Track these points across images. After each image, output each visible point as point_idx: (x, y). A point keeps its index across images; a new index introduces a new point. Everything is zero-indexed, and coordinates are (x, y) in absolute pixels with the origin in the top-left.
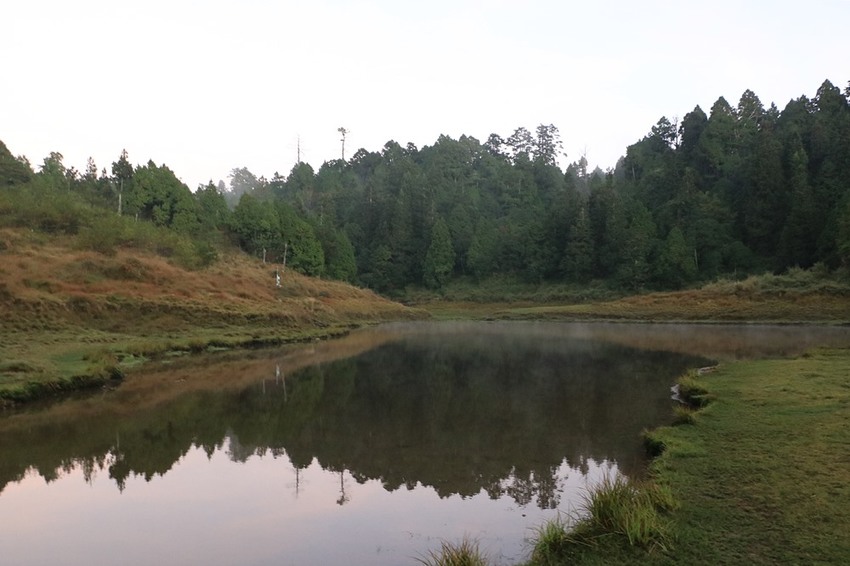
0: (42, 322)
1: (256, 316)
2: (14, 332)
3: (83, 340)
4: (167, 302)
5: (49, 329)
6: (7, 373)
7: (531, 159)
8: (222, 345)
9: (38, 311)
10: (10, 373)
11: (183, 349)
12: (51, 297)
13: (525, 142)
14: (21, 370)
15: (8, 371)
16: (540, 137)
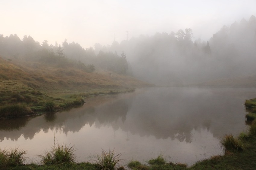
0: (52, 87)
1: (109, 86)
2: (46, 90)
3: (65, 93)
4: (84, 82)
5: (54, 89)
6: (56, 101)
7: (184, 39)
8: (103, 94)
9: (51, 85)
10: (57, 100)
11: (93, 95)
12: (54, 81)
13: (182, 34)
14: (60, 100)
15: (56, 100)
16: (186, 32)
